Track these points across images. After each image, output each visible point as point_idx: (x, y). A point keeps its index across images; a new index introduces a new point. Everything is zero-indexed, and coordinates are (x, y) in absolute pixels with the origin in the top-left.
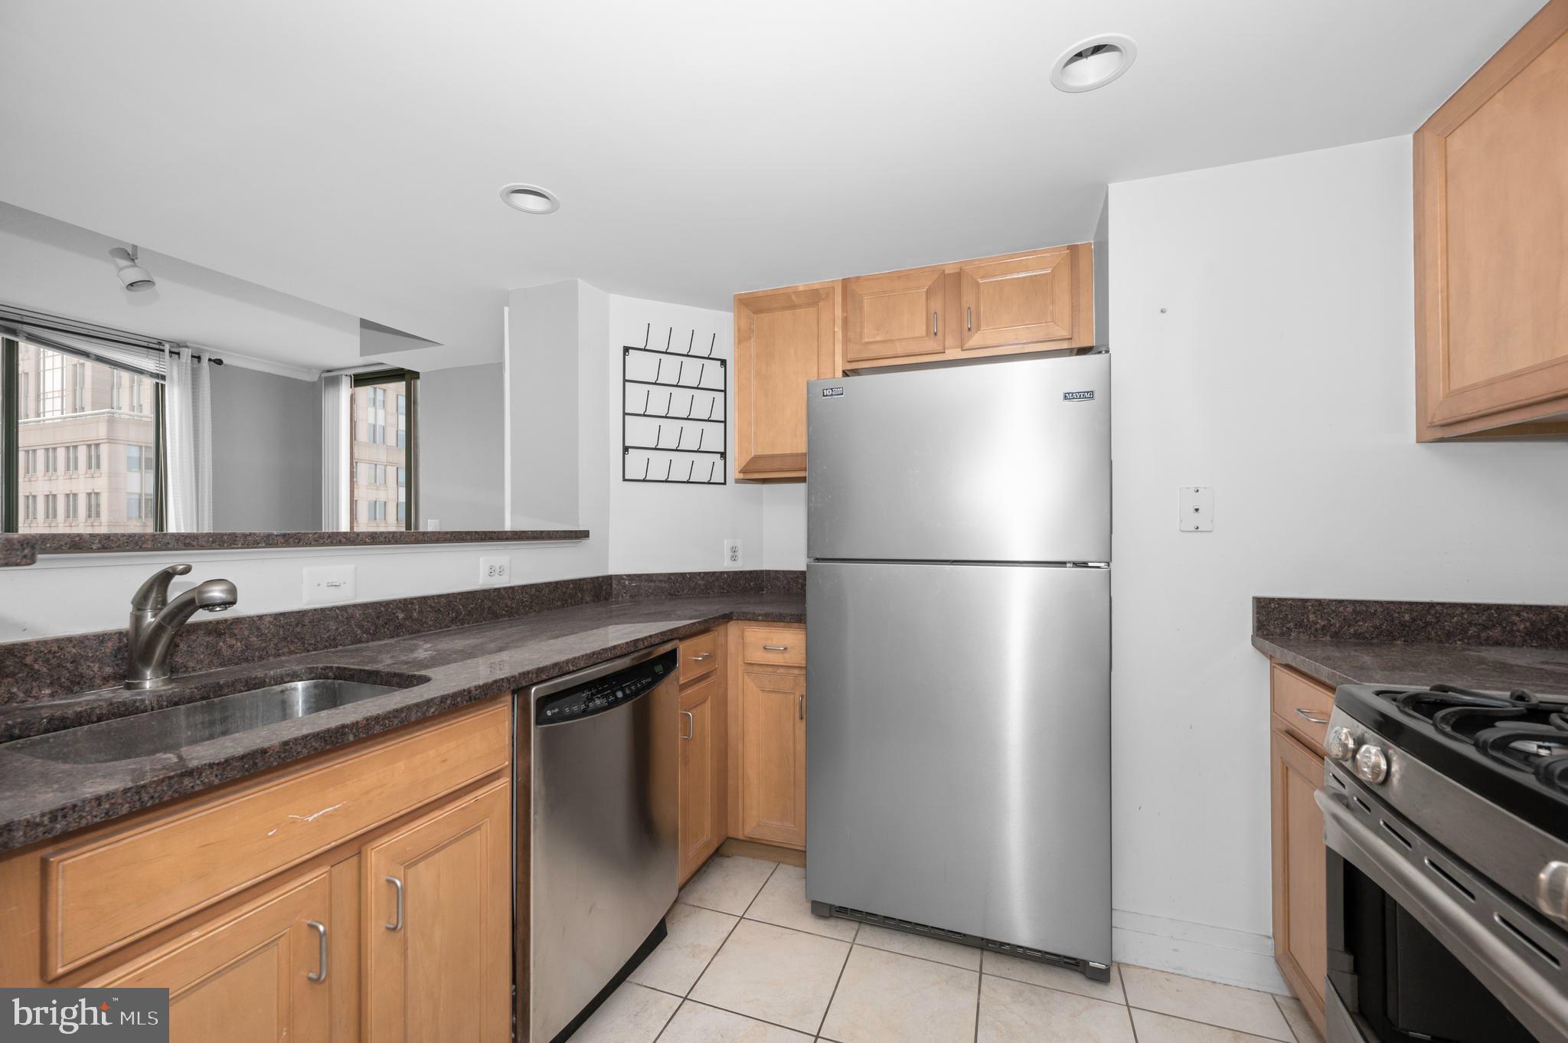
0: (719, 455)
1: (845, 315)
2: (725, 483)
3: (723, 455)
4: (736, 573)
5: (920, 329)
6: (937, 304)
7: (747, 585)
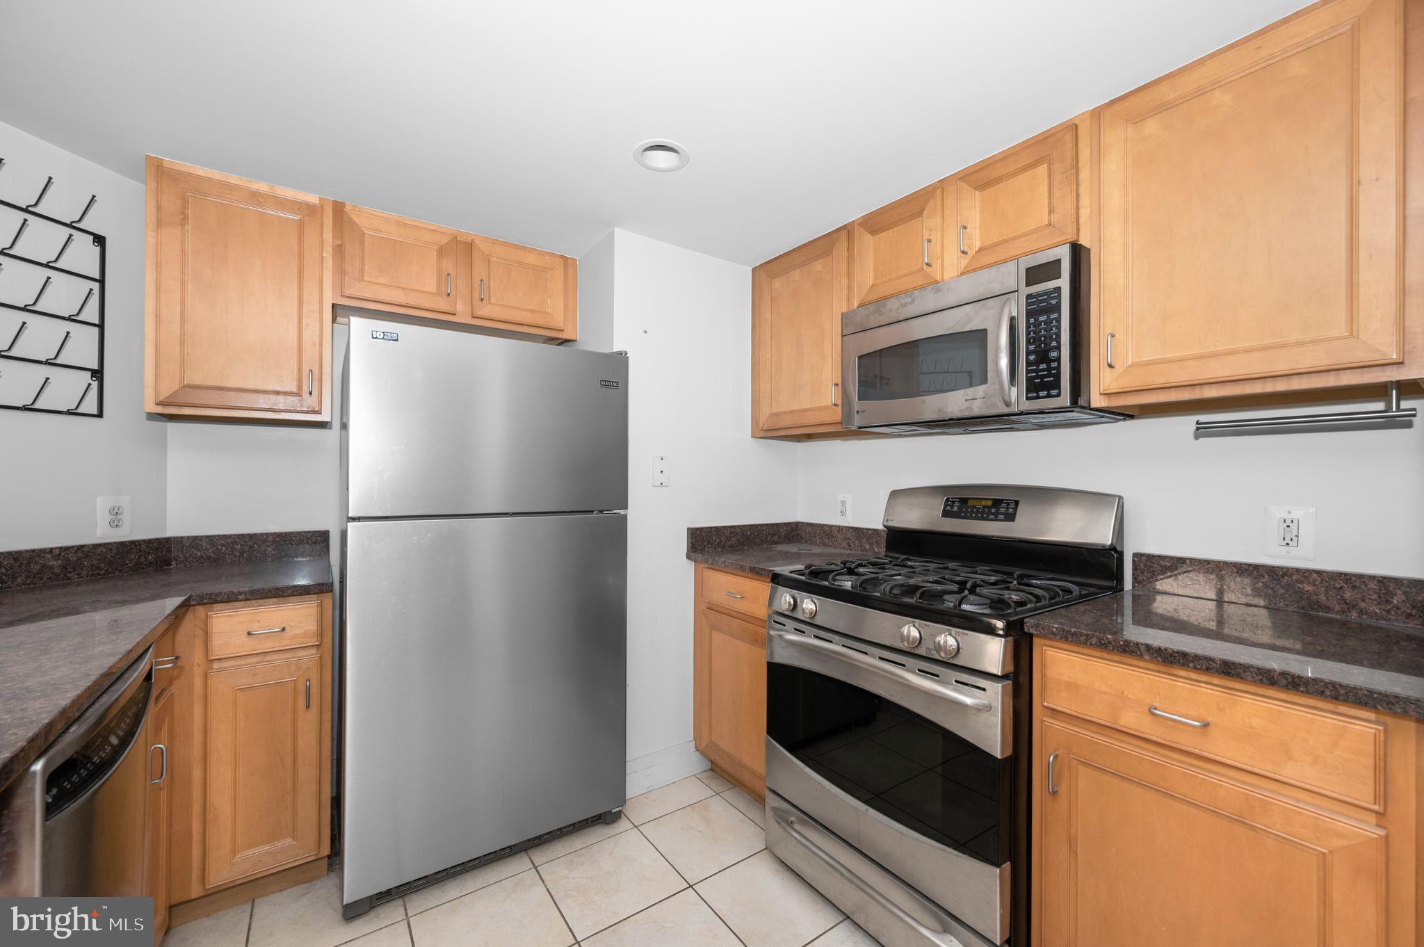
0: (89, 374)
1: (339, 242)
2: (100, 415)
3: (98, 374)
4: (122, 544)
5: (431, 286)
6: (448, 266)
7: (142, 559)
